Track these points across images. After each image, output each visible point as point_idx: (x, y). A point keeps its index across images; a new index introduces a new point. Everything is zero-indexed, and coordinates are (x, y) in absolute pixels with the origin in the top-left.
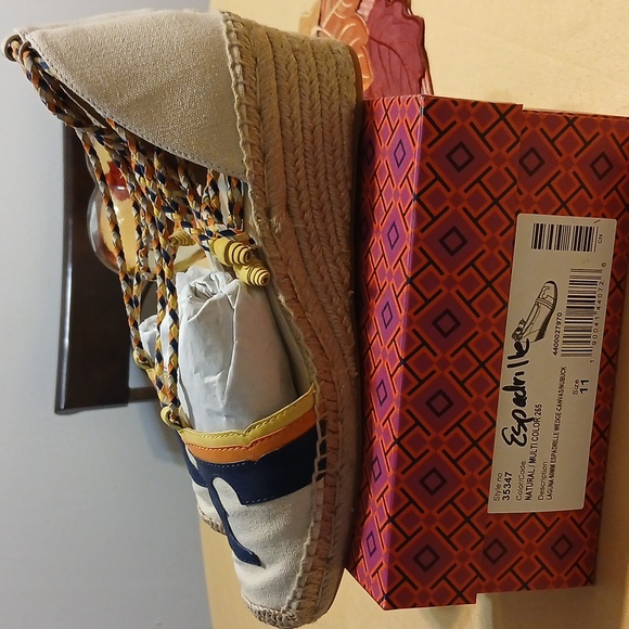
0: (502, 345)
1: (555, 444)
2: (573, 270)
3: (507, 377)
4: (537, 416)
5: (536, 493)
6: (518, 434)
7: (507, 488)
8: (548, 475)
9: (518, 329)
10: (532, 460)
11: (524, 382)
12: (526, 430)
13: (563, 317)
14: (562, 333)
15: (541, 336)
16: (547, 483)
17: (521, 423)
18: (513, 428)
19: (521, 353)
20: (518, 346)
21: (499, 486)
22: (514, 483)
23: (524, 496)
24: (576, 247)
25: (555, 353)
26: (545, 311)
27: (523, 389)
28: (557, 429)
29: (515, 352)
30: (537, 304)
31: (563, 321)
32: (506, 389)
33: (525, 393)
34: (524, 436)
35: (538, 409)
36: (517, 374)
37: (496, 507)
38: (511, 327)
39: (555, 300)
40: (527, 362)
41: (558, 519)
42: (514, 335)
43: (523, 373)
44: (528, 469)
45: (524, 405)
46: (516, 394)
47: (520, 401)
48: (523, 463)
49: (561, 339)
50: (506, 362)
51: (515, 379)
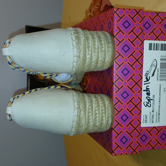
0: (142, 78)
1: (159, 106)
2: (161, 56)
4: (154, 98)
5: (155, 121)
6: (148, 104)
7: (146, 119)
8: (158, 115)
9: (146, 73)
10: (153, 111)
11: (149, 89)
12: (150, 102)
13: (159, 70)
14: (159, 74)
15: (153, 75)
16: (158, 118)
17: (149, 100)
18: (147, 102)
19: (148, 80)
21: (144, 119)
22: (148, 118)
23: (151, 122)
24: (162, 50)
25: (158, 80)
26: (154, 68)
27: (149, 91)
28: (159, 102)
29: (146, 80)
30: (151, 66)
31: (159, 71)
32: (144, 91)
33: (149, 92)
34: (150, 104)
35: (154, 96)
36: (147, 86)
37: (143, 125)
38: (144, 73)
39: (157, 65)
40: (150, 83)
41: (162, 128)
42: (145, 75)
43: (148, 86)
44: (152, 114)
45: (149, 95)
46: (147, 92)
47: (148, 94)
48: (150, 112)
49: (159, 76)
51: (146, 88)
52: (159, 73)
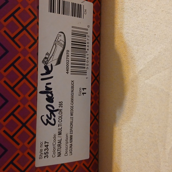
1: (71, 124)
2: (73, 27)
3: (41, 86)
4: (61, 108)
5: (63, 151)
6: (50, 119)
7: (46, 151)
8: (69, 141)
9: (46, 58)
10: (60, 134)
11: (51, 89)
12: (55, 116)
13: (70, 53)
14: (70, 62)
15: (59, 62)
16: (69, 146)
17: (52, 112)
18: (47, 115)
19: (48, 72)
20: (46, 67)
21: (41, 150)
22: (51, 147)
23: (57, 154)
24: (73, 15)
25: (67, 73)
26: (59, 49)
27: (51, 93)
28: (72, 115)
29: (44, 71)
30: (55, 44)
31: (70, 55)
32: (41, 92)
33: (52, 95)
34: (54, 120)
35: (61, 104)
36: (47, 84)
37: (40, 162)
39: (65, 43)
40: (52, 77)
41: (77, 166)
42: (43, 61)
43: (50, 84)
44: (58, 139)
45: (52, 102)
46: (47, 96)
47: (50, 99)
48: (55, 136)
49: (70, 65)
50: (40, 77)
51: (46, 87)
52: (70, 60)
